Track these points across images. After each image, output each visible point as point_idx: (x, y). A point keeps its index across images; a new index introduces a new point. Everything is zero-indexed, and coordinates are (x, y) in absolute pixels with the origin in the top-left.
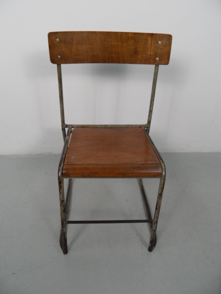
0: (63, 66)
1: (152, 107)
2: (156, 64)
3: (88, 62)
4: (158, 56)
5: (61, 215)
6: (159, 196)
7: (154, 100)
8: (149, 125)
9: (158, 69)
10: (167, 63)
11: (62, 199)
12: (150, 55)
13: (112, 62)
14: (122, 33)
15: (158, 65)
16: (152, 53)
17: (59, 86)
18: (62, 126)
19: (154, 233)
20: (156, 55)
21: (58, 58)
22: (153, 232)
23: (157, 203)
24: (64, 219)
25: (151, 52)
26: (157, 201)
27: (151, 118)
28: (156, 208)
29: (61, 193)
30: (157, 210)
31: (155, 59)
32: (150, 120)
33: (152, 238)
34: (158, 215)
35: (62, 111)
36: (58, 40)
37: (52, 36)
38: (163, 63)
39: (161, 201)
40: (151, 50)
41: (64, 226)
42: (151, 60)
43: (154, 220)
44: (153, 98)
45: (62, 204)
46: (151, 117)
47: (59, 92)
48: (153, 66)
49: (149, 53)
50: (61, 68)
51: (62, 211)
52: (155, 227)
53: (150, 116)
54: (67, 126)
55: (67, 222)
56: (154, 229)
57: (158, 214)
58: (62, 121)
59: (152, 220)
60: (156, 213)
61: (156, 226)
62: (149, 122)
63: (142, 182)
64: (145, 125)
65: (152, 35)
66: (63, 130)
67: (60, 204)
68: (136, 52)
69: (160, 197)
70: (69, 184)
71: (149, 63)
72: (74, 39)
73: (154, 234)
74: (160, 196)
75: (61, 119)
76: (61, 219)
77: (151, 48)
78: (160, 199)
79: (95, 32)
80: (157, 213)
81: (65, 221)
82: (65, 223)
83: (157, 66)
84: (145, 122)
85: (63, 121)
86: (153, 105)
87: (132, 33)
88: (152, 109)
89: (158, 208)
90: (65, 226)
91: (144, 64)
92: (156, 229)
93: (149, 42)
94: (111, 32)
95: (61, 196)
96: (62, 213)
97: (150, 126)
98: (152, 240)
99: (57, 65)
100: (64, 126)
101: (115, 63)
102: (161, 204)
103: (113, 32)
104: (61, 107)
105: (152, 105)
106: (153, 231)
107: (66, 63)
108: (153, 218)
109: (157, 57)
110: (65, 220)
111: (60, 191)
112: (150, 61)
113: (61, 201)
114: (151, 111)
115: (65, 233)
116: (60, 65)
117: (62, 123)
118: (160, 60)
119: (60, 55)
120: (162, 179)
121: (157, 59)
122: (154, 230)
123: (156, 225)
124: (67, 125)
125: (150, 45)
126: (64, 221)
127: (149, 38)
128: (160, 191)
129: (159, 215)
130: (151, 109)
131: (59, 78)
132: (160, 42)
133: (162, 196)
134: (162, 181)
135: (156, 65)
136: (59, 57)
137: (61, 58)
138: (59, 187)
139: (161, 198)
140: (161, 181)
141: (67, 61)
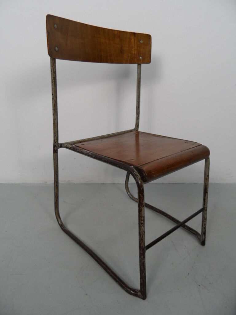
1: (139, 108)
2: (139, 63)
4: (142, 55)
10: (149, 62)
12: (134, 54)
14: (109, 29)
16: (136, 52)
20: (139, 54)
21: (55, 50)
25: (134, 51)
31: (138, 58)
36: (55, 26)
40: (134, 49)
42: (135, 59)
48: (136, 65)
62: (138, 125)
65: (134, 34)
68: (122, 52)
77: (134, 47)
83: (140, 65)
85: (57, 139)
87: (117, 31)
91: (129, 63)
93: (133, 41)
100: (58, 146)
105: (139, 106)
109: (140, 56)
118: (144, 58)
119: (57, 47)
121: (141, 58)
125: (134, 44)
127: (132, 37)
137: (58, 50)
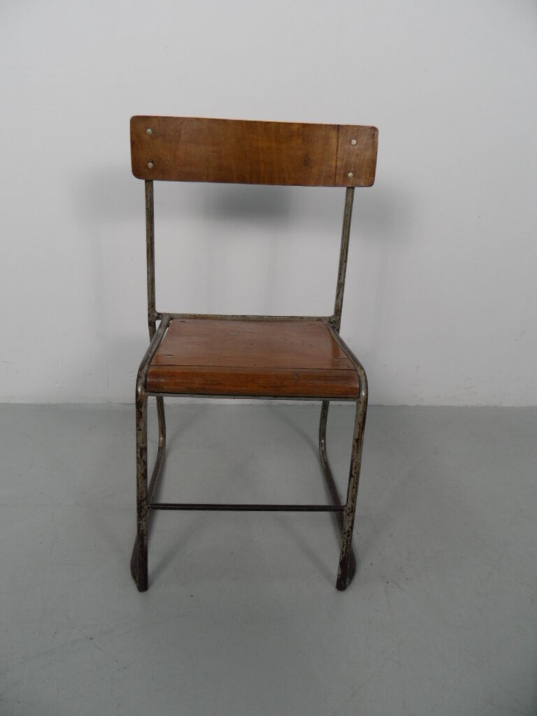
0: (157, 184)
1: (342, 276)
2: (348, 186)
3: (208, 181)
4: (353, 171)
5: (138, 485)
6: (356, 444)
7: (346, 262)
8: (338, 317)
9: (352, 196)
10: (371, 184)
11: (141, 445)
12: (336, 167)
13: (258, 182)
14: (278, 124)
15: (353, 188)
16: (339, 164)
17: (147, 225)
18: (149, 315)
19: (349, 539)
20: (347, 168)
21: (147, 167)
22: (345, 536)
23: (352, 461)
24: (144, 496)
25: (336, 161)
26: (352, 456)
27: (342, 301)
28: (351, 475)
29: (140, 430)
30: (352, 479)
31: (345, 175)
32: (340, 304)
33: (343, 553)
34: (354, 493)
35: (150, 281)
36: (149, 131)
37: (138, 124)
38: (362, 184)
39: (361, 456)
40: (337, 158)
41: (142, 514)
42: (338, 178)
43: (346, 505)
44: (344, 257)
45: (141, 457)
46: (342, 298)
47: (147, 240)
48: (342, 191)
49: (334, 164)
50: (152, 188)
51: (139, 475)
52: (350, 524)
53: (340, 297)
54: (159, 316)
55: (149, 506)
56: (347, 528)
57: (354, 490)
58: (149, 305)
59: (341, 507)
60: (351, 487)
61: (353, 522)
62: (338, 311)
63: (326, 455)
64: (330, 318)
65: (338, 128)
66: (152, 324)
67: (138, 458)
68: (307, 162)
69: (357, 447)
70: (158, 456)
71: (335, 185)
72: (183, 132)
73: (349, 543)
74: (358, 445)
75: (149, 299)
76: (138, 497)
77: (337, 154)
78: (357, 451)
79: (225, 121)
80: (354, 487)
81: (145, 503)
82: (146, 507)
83: (351, 190)
84: (330, 312)
85: (152, 305)
86: (345, 272)
87: (299, 124)
88: (344, 281)
89: (353, 473)
90: (144, 515)
91: (324, 186)
92: (352, 527)
93: (333, 141)
94: (255, 122)
95: (140, 438)
96: (140, 480)
97: (340, 319)
98: (344, 557)
99: (146, 182)
100: (153, 316)
101: (264, 183)
102: (359, 464)
103: (261, 122)
104: (148, 273)
105: (343, 272)
106: (345, 533)
107: (163, 179)
108: (344, 501)
109: (349, 172)
110: (146, 498)
111: (138, 425)
112: (335, 179)
113: (139, 450)
114: (341, 286)
115: (144, 532)
116: (152, 181)
117: (149, 309)
118: (357, 176)
119: (152, 162)
120: (360, 402)
121: (350, 174)
122: (348, 531)
123: (351, 519)
124: (159, 314)
125: (335, 147)
126: (143, 500)
127: (333, 134)
128: (358, 430)
129: (357, 491)
130: (341, 281)
131: (147, 209)
132: (354, 142)
133: (362, 443)
134: (361, 406)
135: (348, 188)
136: (150, 165)
137: (154, 167)
138: (137, 414)
139: (361, 451)
140: (358, 408)
141: (166, 174)
